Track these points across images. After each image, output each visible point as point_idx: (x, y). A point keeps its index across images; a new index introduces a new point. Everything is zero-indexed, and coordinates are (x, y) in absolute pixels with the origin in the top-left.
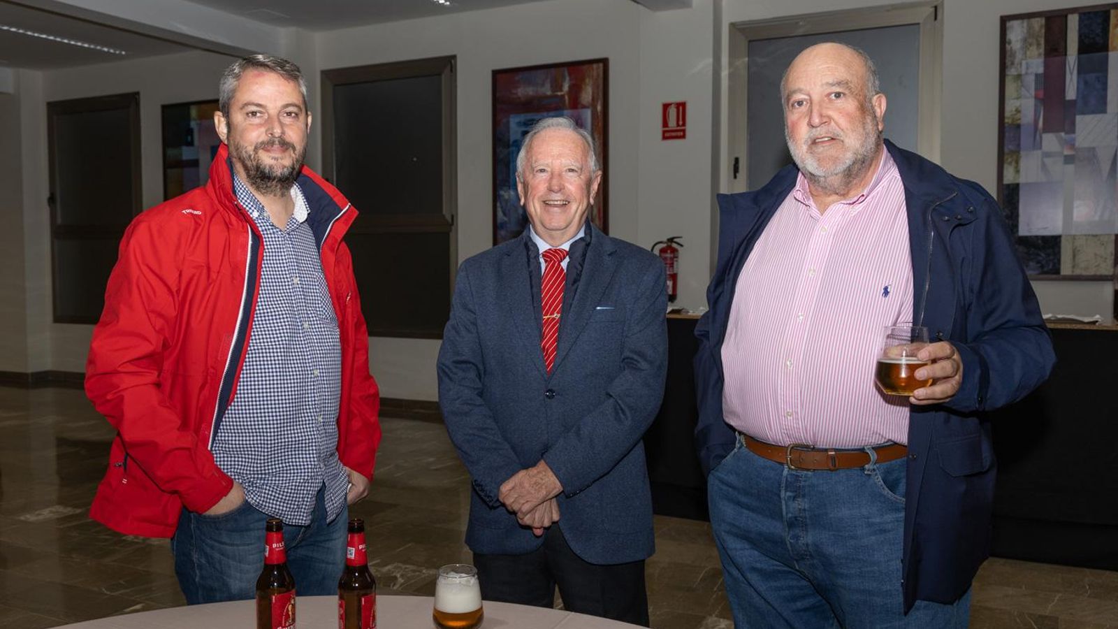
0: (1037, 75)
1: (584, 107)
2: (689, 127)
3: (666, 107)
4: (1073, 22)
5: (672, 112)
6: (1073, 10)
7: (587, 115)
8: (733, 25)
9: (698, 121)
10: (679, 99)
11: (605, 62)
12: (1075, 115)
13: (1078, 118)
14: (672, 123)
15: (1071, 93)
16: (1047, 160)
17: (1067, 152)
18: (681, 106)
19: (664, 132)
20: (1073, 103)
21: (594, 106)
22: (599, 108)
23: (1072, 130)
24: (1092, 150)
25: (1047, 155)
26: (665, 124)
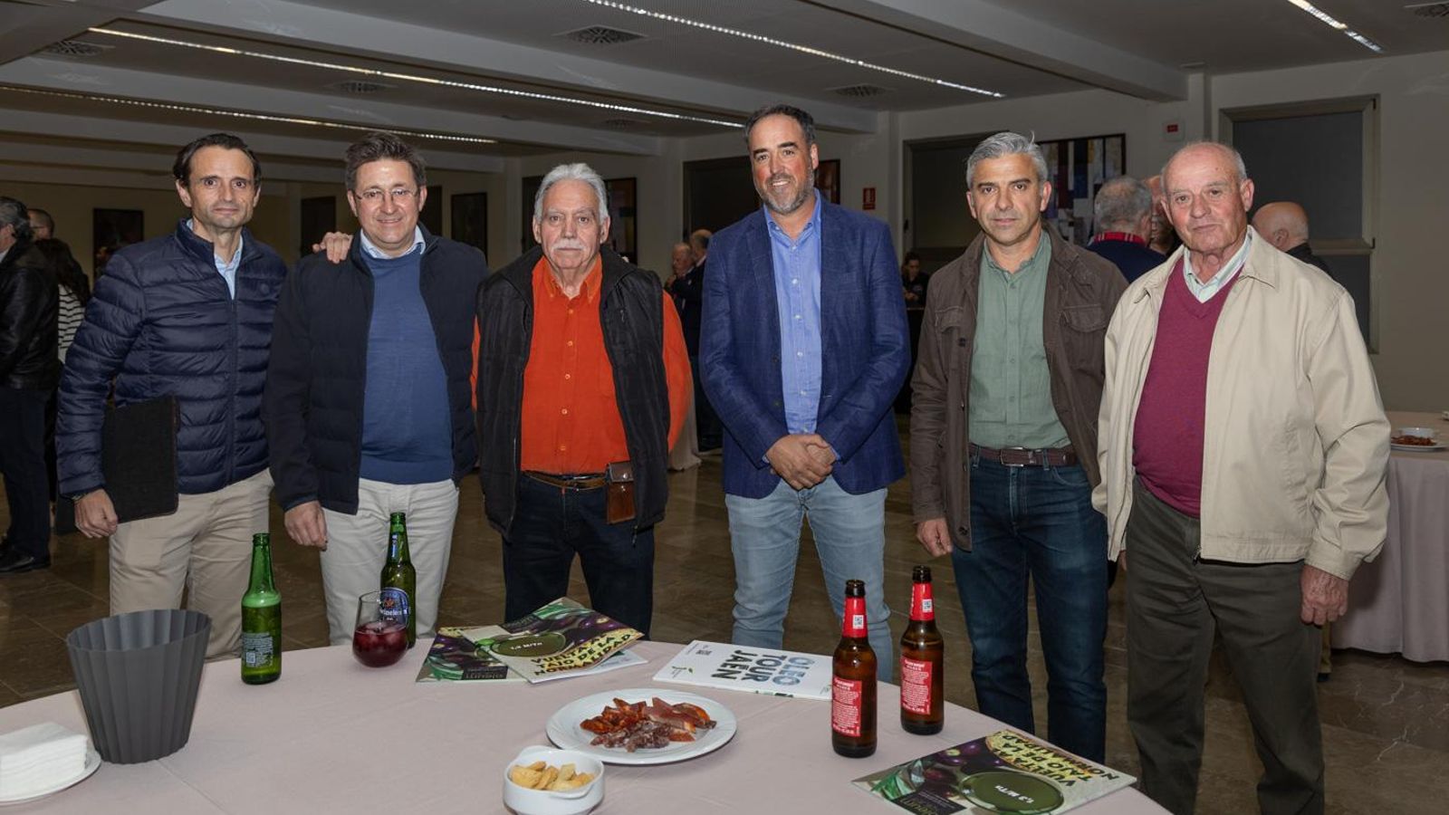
0: (1055, 176)
1: (827, 188)
2: (877, 202)
3: (865, 190)
4: (1071, 146)
5: (868, 192)
6: (1070, 140)
7: (829, 193)
8: (904, 142)
9: (882, 199)
10: (872, 186)
11: (838, 162)
12: (1073, 198)
13: (1075, 201)
14: (868, 200)
15: (1071, 187)
16: (1061, 224)
17: (1070, 220)
18: (873, 190)
19: (864, 205)
20: (1072, 192)
21: (832, 187)
22: (835, 189)
23: (1071, 207)
24: (1081, 219)
25: (1060, 221)
26: (865, 200)
